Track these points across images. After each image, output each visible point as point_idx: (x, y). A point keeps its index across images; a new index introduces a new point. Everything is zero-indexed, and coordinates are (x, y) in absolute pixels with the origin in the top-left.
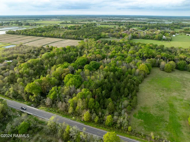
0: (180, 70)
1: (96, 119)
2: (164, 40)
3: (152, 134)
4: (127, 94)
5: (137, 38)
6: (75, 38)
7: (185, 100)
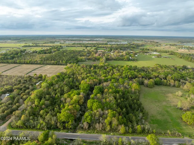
0: (157, 85)
1: (131, 130)
2: (131, 60)
3: (168, 131)
4: (137, 109)
5: (110, 60)
6: (55, 64)
7: (173, 106)
